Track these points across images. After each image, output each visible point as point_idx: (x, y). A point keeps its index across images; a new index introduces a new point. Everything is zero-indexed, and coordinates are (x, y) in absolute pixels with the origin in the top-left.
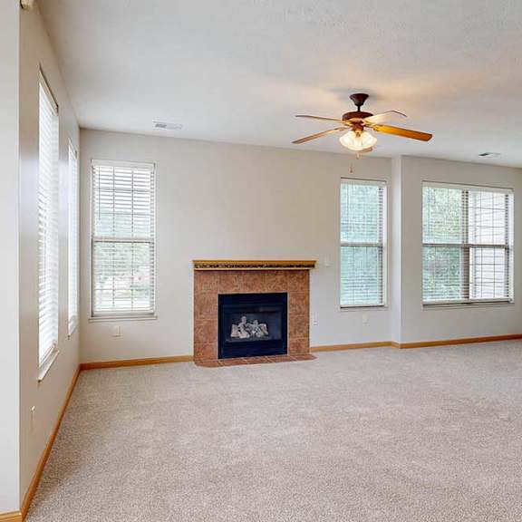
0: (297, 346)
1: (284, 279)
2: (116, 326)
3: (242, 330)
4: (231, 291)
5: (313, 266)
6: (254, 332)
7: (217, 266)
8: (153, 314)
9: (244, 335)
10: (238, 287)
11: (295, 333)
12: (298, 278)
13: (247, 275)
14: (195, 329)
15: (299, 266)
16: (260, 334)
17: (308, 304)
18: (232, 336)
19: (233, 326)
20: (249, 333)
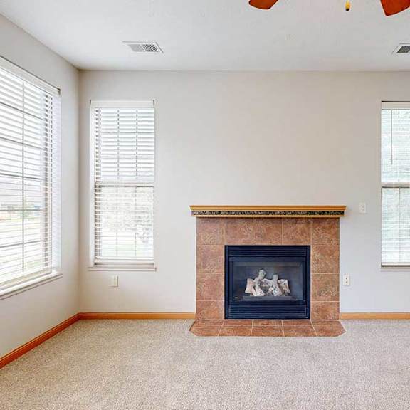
0: (323, 310)
1: (306, 229)
2: (113, 276)
3: (257, 286)
4: (240, 242)
5: (342, 213)
6: (271, 289)
7: (219, 213)
8: (153, 264)
9: (258, 293)
10: (249, 236)
11: (320, 295)
12: (324, 228)
13: (260, 223)
14: (197, 284)
15: (324, 213)
16: (277, 293)
17: (337, 260)
18: (246, 291)
19: (249, 281)
20: (265, 290)
